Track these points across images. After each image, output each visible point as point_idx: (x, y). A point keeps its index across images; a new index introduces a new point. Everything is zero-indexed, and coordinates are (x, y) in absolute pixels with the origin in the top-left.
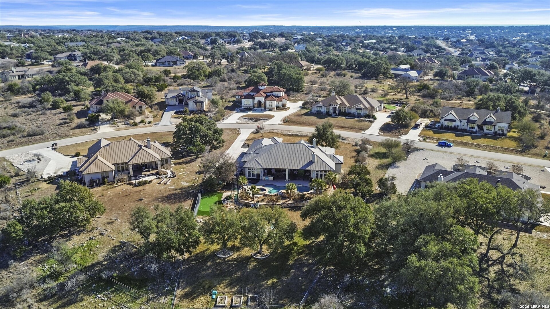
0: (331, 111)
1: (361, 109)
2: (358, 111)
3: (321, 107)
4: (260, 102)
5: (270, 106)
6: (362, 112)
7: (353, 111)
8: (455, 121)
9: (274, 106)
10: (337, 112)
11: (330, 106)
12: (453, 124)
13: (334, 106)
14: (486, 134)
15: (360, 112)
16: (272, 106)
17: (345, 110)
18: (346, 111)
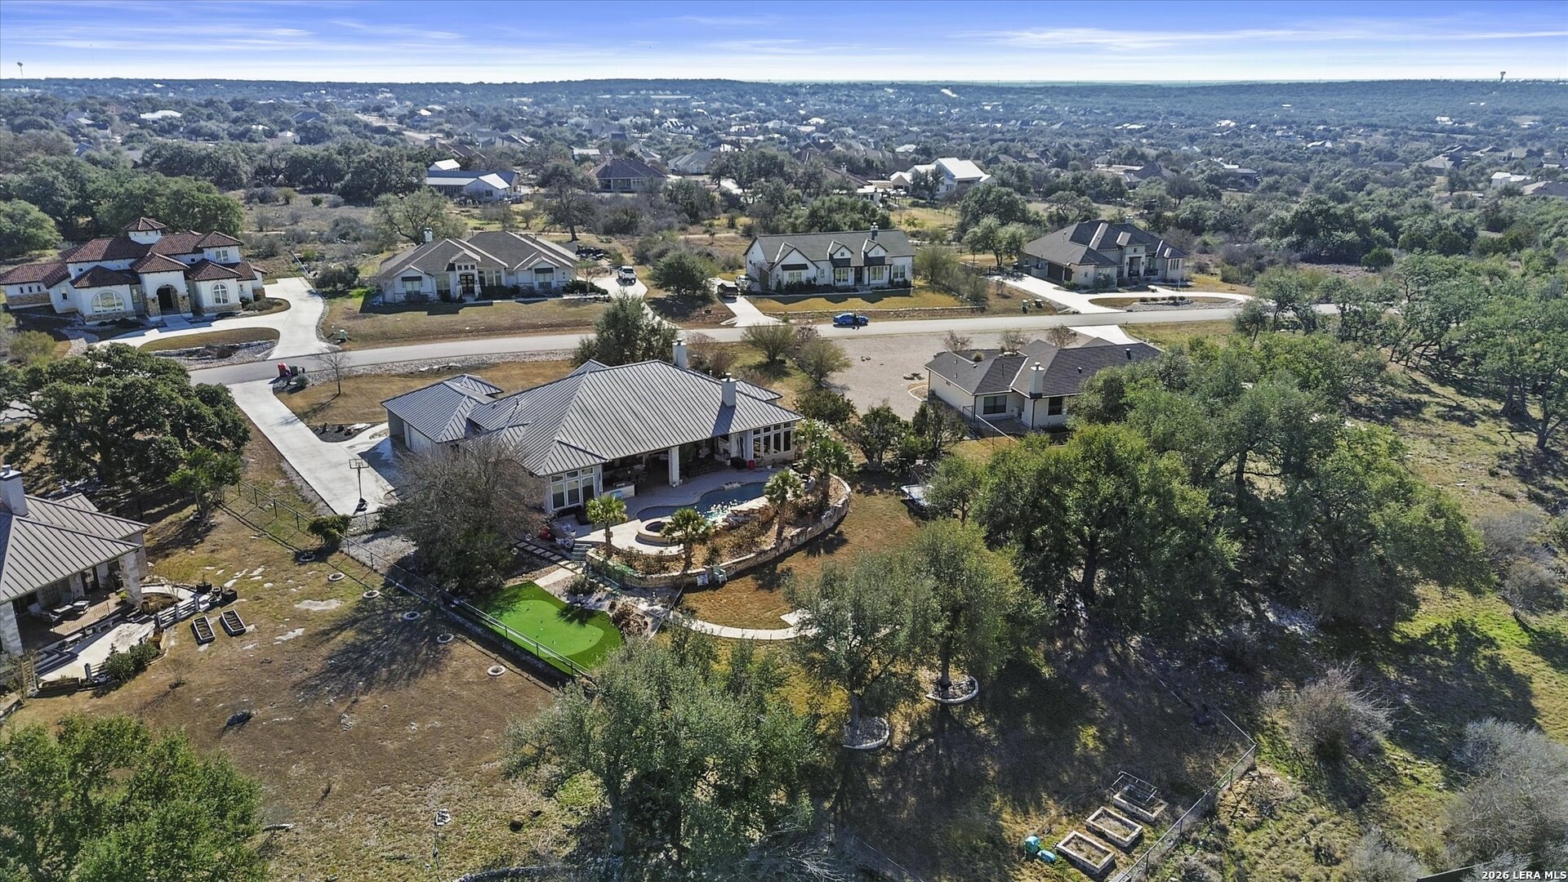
0: (456, 289)
1: (550, 270)
2: (541, 278)
3: (419, 279)
4: (166, 294)
5: (218, 300)
6: (555, 280)
7: (524, 279)
8: (805, 267)
9: (234, 299)
10: (477, 288)
11: (451, 274)
12: (804, 275)
13: (463, 271)
14: (877, 288)
15: (548, 280)
16: (225, 301)
17: (499, 278)
18: (504, 283)
